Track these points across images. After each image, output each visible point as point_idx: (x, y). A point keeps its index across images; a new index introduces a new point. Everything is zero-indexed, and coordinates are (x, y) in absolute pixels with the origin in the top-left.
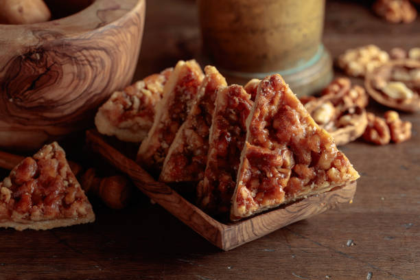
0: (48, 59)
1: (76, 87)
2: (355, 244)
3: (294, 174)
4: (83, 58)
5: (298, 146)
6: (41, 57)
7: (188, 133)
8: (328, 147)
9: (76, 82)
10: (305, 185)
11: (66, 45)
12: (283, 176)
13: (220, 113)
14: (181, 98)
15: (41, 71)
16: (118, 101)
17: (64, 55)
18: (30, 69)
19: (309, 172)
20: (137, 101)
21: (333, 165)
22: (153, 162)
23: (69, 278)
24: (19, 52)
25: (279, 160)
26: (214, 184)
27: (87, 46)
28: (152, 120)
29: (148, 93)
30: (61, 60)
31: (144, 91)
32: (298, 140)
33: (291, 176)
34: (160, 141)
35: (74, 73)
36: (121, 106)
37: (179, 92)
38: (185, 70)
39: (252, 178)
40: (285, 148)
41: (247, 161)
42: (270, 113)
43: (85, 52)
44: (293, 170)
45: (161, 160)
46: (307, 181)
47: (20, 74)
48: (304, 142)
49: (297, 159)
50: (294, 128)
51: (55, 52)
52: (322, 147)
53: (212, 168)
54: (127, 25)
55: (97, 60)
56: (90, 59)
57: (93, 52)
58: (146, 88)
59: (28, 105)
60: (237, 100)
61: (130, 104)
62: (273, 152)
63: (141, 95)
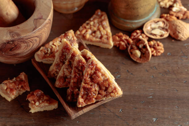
0: (15, 43)
1: (27, 49)
2: (122, 111)
3: (99, 93)
4: (28, 41)
5: (101, 85)
6: (13, 43)
7: (65, 70)
8: (111, 85)
9: (26, 48)
10: (103, 97)
11: (22, 39)
12: (95, 94)
13: (75, 67)
14: (64, 54)
15: (13, 46)
16: (42, 51)
17: (21, 42)
18: (9, 46)
19: (104, 93)
20: (49, 50)
21: (112, 92)
22: (53, 76)
23: (23, 125)
24: (5, 42)
25: (93, 89)
26: (72, 93)
27: (29, 37)
28: (54, 58)
29: (54, 47)
30: (20, 43)
31: (53, 46)
32: (101, 83)
33: (98, 94)
34: (56, 69)
35: (25, 46)
36: (44, 53)
37: (63, 51)
38: (65, 44)
39: (84, 95)
40: (96, 85)
41: (82, 89)
42: (91, 73)
43: (29, 39)
44: (99, 92)
45: (57, 75)
46: (103, 96)
47: (6, 47)
48: (103, 83)
49: (100, 88)
50: (99, 79)
51: (18, 41)
52: (109, 85)
53: (71, 87)
54: (45, 26)
55: (34, 40)
56: (31, 41)
57: (32, 39)
58: (53, 44)
59: (10, 55)
60: (81, 64)
61: (47, 51)
62: (91, 87)
63: (51, 48)
